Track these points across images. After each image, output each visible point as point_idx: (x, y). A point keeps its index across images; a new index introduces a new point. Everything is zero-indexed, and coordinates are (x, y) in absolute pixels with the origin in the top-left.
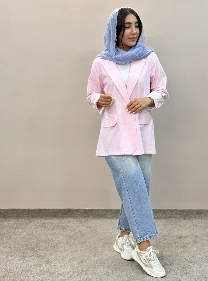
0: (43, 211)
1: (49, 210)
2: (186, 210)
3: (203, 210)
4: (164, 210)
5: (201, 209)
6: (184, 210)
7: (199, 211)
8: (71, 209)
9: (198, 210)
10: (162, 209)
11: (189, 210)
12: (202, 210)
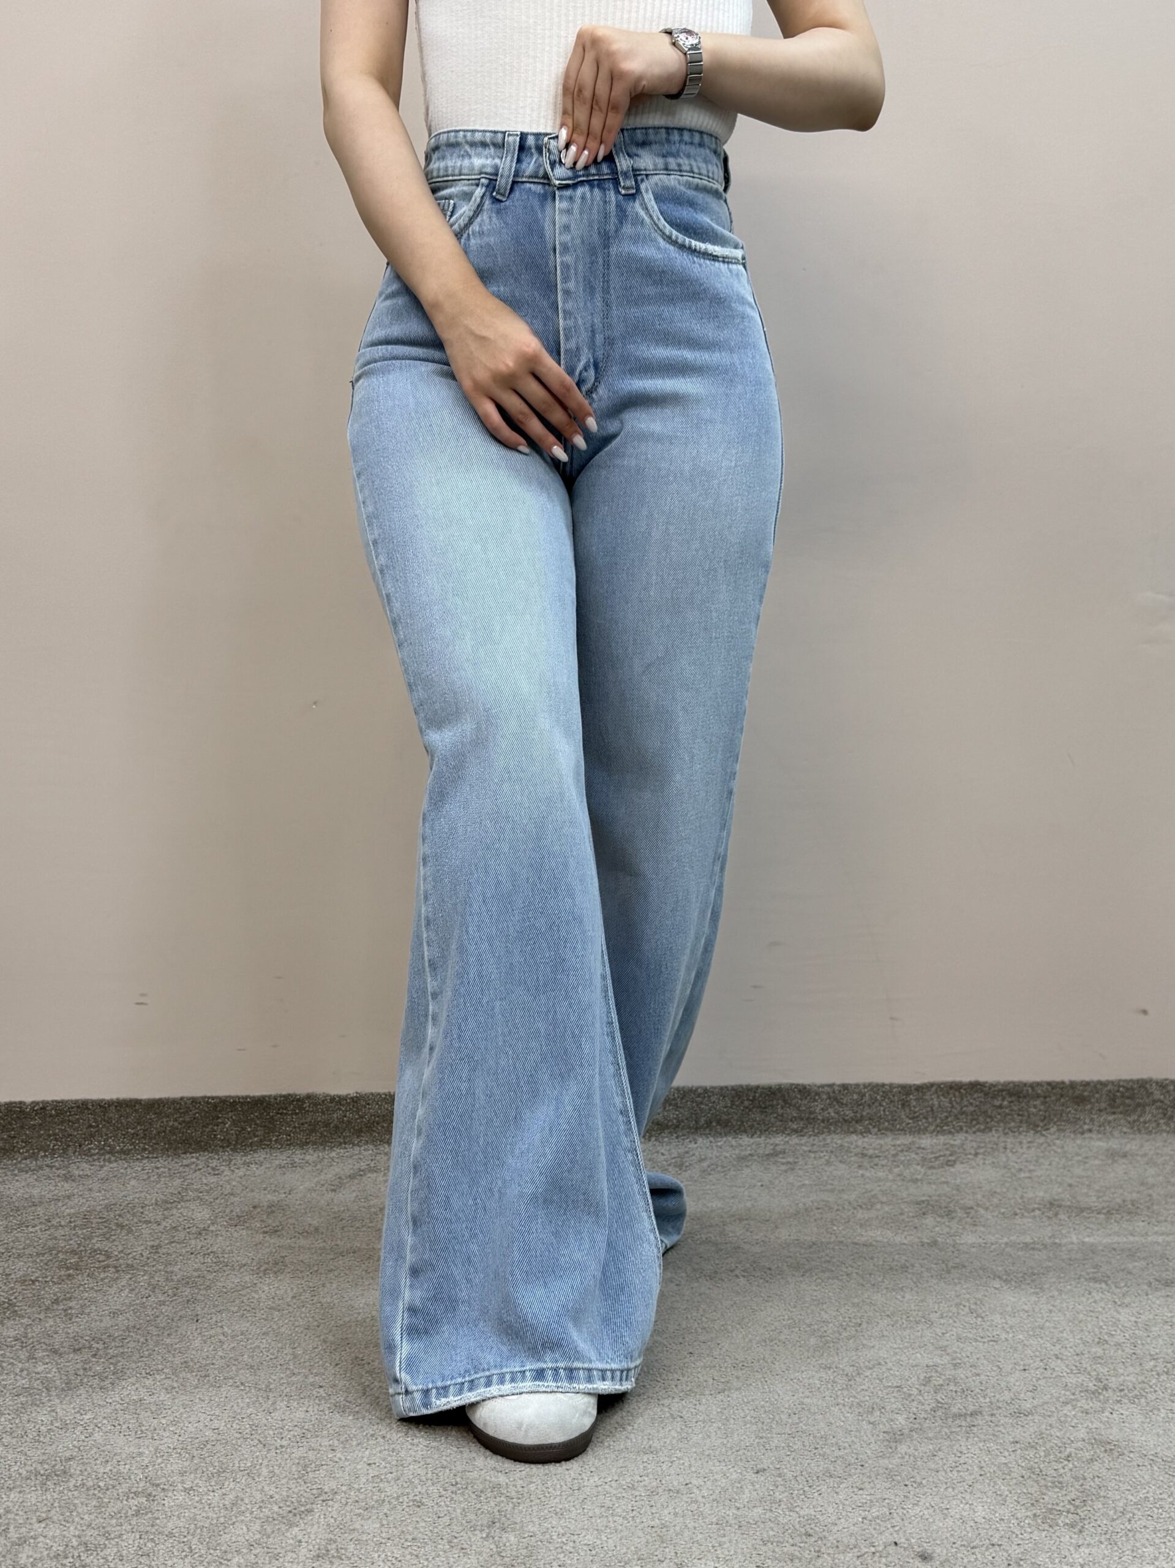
0: (113, 1114)
1: (155, 1106)
2: (1039, 1084)
3: (1151, 1080)
4: (906, 1090)
5: (1135, 1077)
6: (1034, 1086)
7: (1127, 1089)
8: (309, 1097)
9: (1117, 1084)
10: (891, 1085)
11: (1063, 1083)
12: (1143, 1084)
